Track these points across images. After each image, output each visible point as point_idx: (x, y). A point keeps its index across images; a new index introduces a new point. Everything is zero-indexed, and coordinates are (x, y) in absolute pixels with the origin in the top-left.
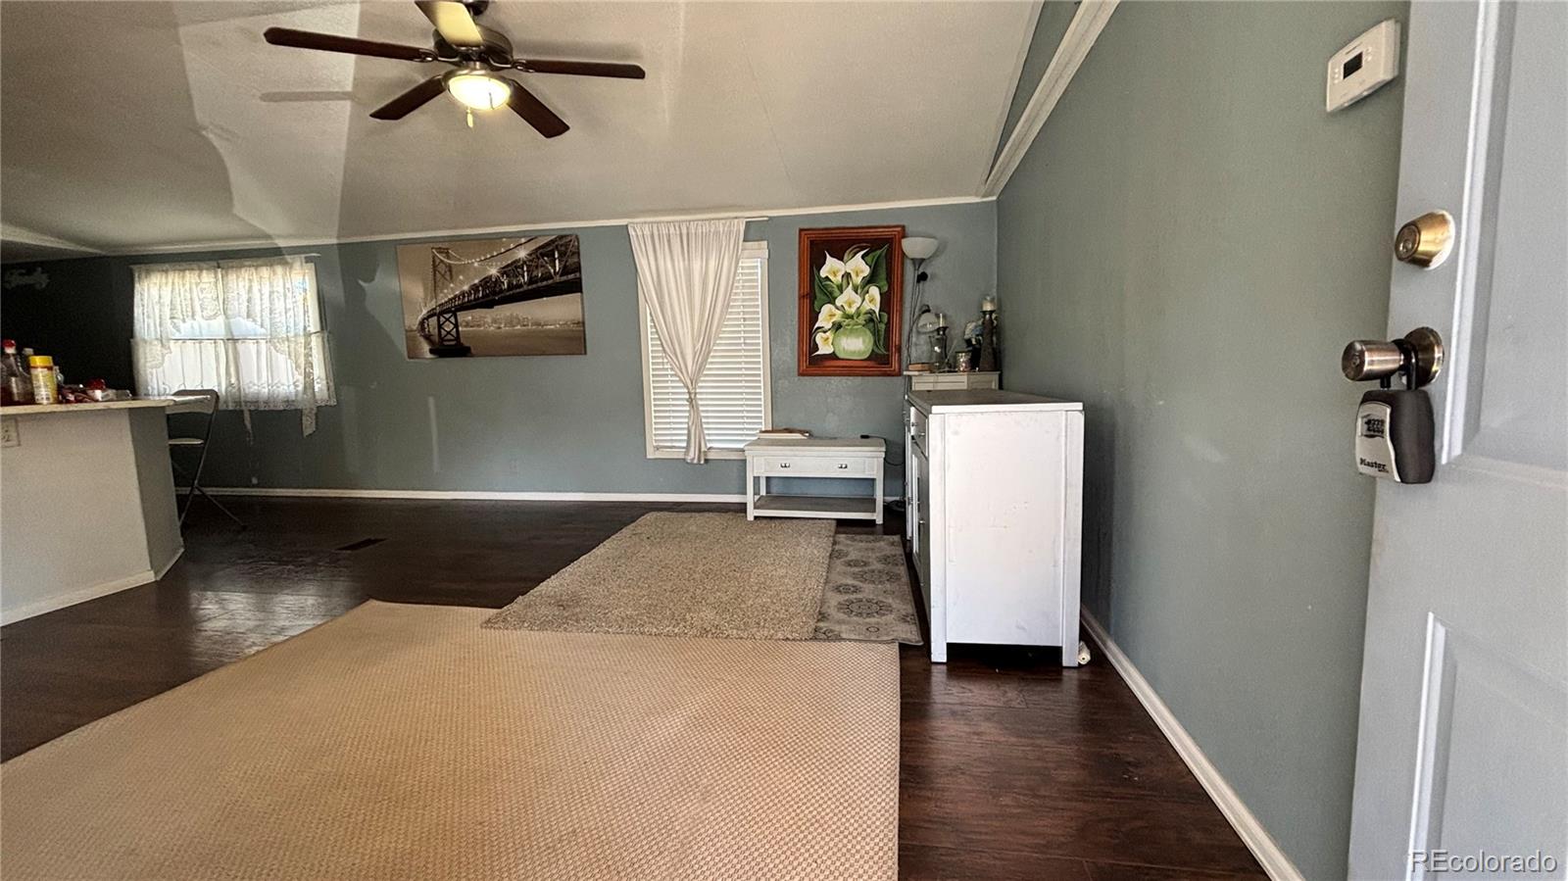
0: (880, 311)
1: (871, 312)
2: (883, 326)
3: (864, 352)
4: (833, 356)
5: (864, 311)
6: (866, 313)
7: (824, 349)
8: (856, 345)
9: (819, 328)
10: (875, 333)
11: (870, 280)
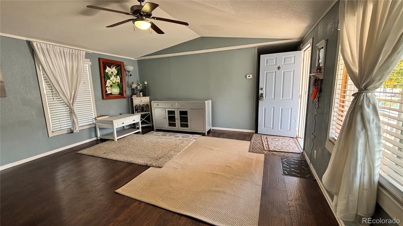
0: (120, 82)
1: (118, 82)
2: (121, 86)
3: (118, 93)
4: (111, 94)
5: (117, 82)
6: (117, 83)
7: (109, 92)
8: (116, 91)
9: (107, 86)
10: (120, 88)
11: (117, 74)
